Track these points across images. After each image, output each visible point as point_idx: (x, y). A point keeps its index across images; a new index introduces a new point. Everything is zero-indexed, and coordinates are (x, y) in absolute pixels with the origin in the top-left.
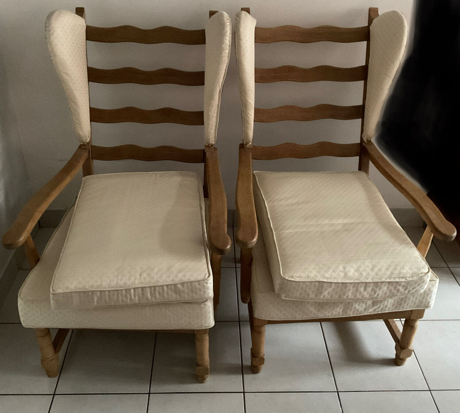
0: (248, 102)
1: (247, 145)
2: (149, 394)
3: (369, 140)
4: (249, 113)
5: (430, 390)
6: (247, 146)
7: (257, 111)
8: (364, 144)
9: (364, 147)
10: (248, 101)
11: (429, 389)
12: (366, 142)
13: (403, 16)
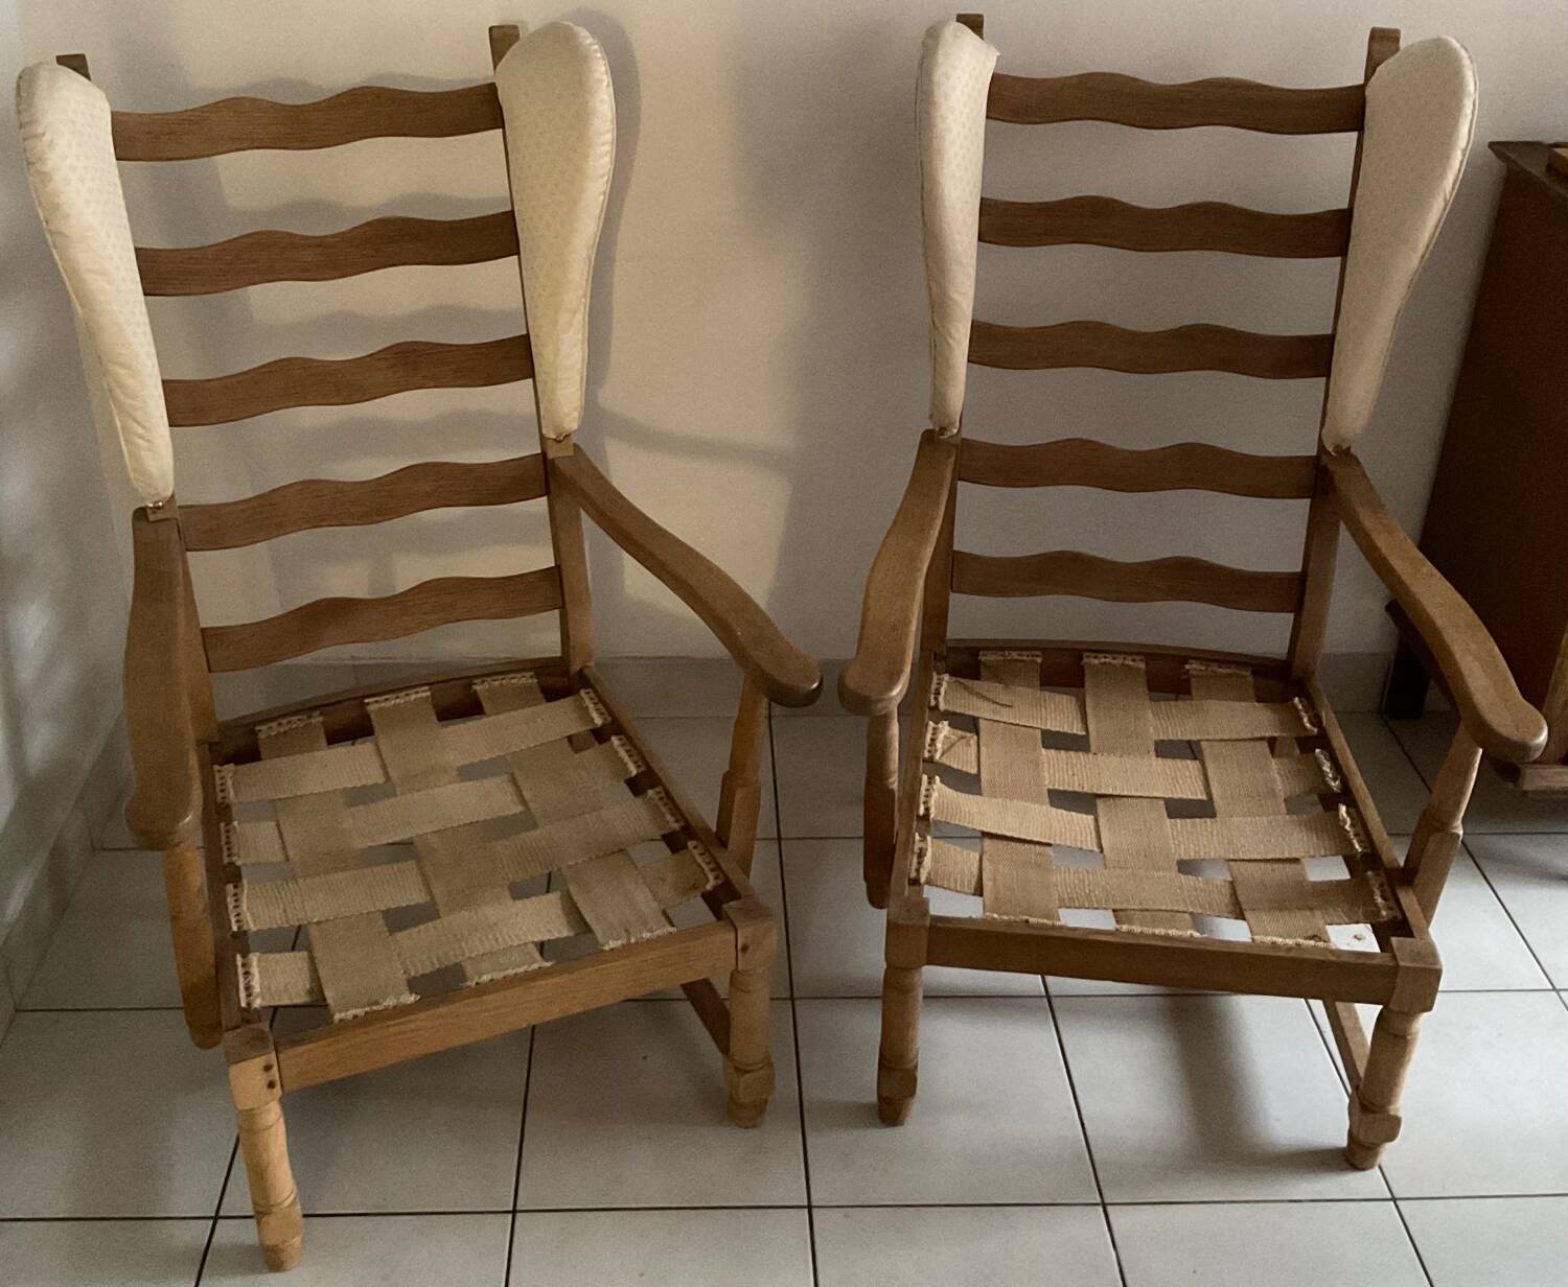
0: (951, 299)
1: (943, 435)
2: (514, 1212)
3: (1344, 448)
4: (950, 334)
5: (1394, 1199)
6: (942, 437)
7: (978, 329)
8: (1325, 460)
9: (1326, 468)
10: (949, 297)
11: (1389, 1196)
12: (1333, 454)
13: (1463, 53)
